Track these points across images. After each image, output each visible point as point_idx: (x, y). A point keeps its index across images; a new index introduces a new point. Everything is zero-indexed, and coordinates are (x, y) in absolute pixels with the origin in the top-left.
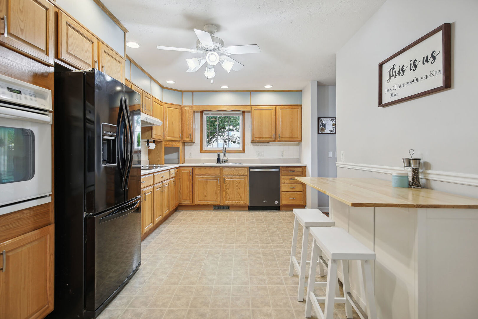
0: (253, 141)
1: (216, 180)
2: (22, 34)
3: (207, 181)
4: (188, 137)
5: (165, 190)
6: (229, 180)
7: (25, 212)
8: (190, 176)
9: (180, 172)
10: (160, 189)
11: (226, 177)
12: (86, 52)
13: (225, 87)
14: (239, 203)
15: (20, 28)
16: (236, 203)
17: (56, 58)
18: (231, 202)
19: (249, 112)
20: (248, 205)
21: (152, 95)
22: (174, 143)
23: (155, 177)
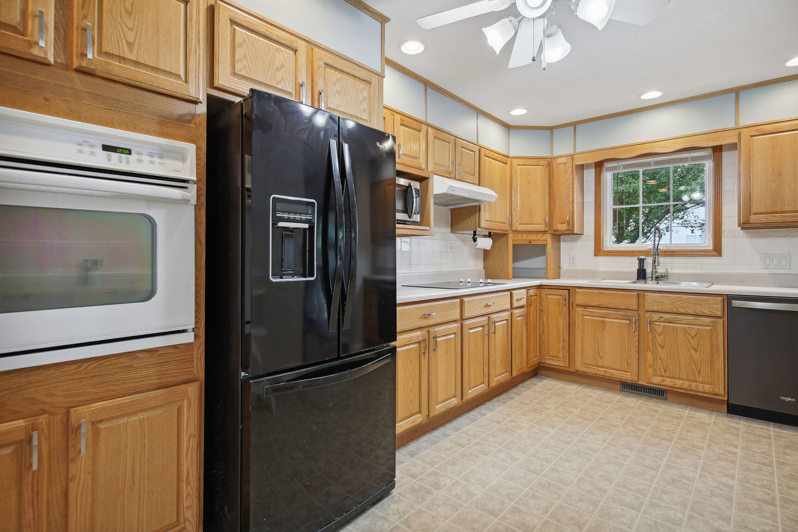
0: (745, 226)
1: (628, 322)
2: (131, 50)
3: (603, 322)
4: (564, 223)
5: (494, 333)
6: (662, 324)
7: (140, 355)
8: (564, 307)
9: (542, 296)
10: (481, 328)
11: (656, 317)
12: (279, 69)
13: (652, 95)
14: (693, 388)
15: (127, 41)
16: (683, 387)
17: (210, 88)
18: (668, 382)
19: (734, 147)
20: (726, 399)
21: (480, 143)
22: (533, 237)
23: (466, 306)
